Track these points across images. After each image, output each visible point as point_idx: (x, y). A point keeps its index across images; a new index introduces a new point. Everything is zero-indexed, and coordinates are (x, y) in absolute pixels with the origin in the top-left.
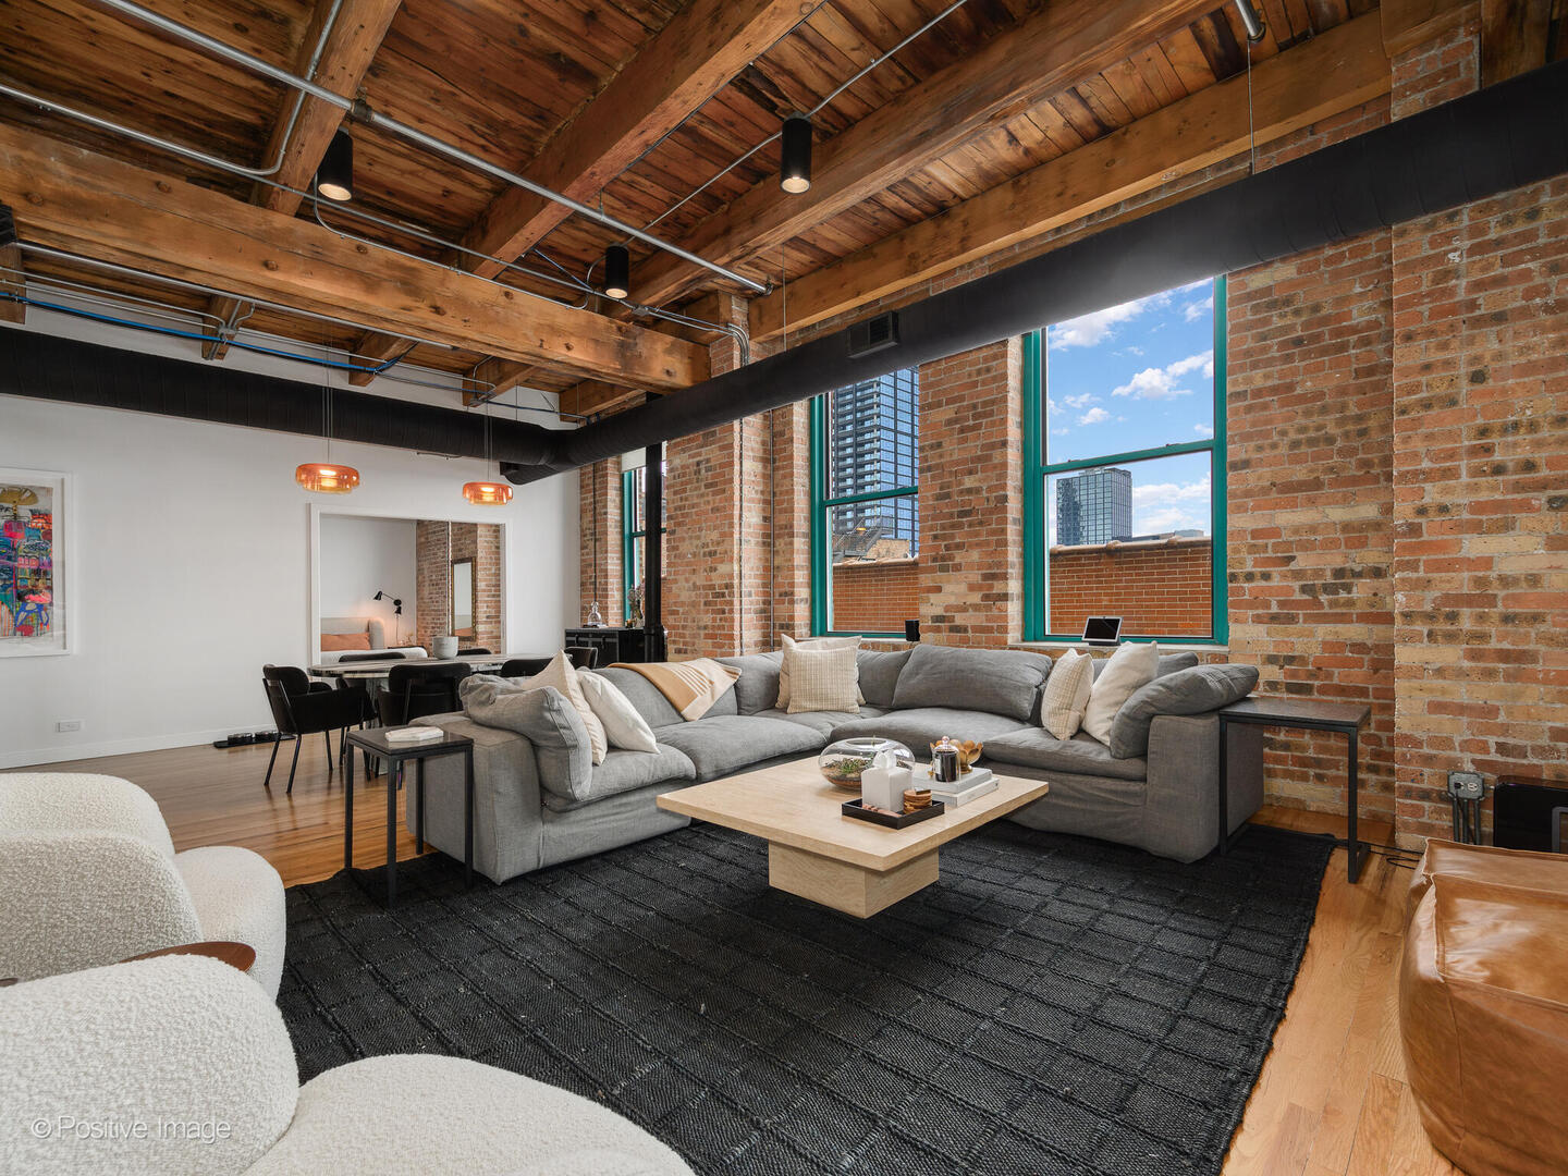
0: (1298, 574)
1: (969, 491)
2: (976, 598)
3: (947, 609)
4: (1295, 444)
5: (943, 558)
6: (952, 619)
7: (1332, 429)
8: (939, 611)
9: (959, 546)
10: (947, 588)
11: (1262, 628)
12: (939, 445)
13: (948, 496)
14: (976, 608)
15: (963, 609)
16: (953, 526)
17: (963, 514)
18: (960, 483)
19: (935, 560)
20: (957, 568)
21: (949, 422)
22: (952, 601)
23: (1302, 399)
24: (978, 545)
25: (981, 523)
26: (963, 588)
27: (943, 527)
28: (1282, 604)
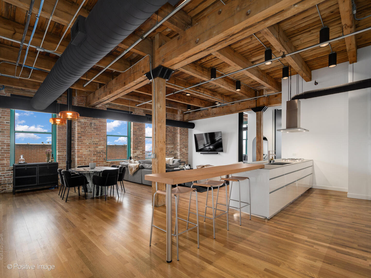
0: (169, 151)
1: (141, 139)
2: (141, 153)
3: (137, 155)
4: (169, 140)
5: (137, 148)
6: (138, 156)
7: (171, 139)
8: (136, 155)
9: (139, 146)
10: (137, 152)
11: (167, 156)
12: (136, 131)
13: (138, 139)
14: (141, 155)
15: (140, 155)
16: (138, 143)
17: (140, 142)
18: (139, 137)
19: (135, 148)
20: (139, 149)
21: (137, 129)
22: (138, 154)
23: (169, 136)
24: (142, 146)
25: (142, 143)
26: (139, 152)
27: (137, 143)
28: (168, 154)
